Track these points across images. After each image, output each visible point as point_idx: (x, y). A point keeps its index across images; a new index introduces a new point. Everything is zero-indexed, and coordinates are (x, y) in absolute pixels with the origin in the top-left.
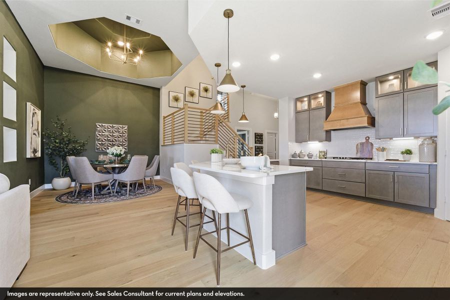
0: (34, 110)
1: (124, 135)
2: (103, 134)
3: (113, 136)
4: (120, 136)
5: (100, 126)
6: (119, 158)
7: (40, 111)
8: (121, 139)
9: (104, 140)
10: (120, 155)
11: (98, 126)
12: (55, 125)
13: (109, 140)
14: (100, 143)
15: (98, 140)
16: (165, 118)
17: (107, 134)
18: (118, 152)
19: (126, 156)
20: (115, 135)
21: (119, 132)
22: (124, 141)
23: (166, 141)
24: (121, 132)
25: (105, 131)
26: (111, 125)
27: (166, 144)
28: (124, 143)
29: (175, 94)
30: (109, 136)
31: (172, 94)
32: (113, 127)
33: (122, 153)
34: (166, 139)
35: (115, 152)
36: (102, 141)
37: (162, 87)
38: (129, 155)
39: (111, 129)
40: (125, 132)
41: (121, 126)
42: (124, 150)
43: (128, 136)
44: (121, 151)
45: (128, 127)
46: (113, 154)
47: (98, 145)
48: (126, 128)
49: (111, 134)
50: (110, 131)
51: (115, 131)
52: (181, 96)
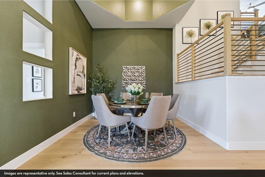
0: (78, 55)
1: (143, 74)
2: (127, 74)
3: (134, 75)
4: (140, 75)
5: (125, 68)
6: (138, 96)
7: (86, 58)
8: (140, 78)
9: (128, 80)
10: (138, 93)
11: (124, 68)
12: (96, 69)
13: (131, 80)
14: (125, 82)
15: (124, 80)
16: (178, 55)
17: (130, 74)
18: (136, 90)
19: (144, 95)
20: (135, 75)
21: (138, 72)
22: (143, 80)
23: (180, 79)
24: (140, 72)
25: (128, 71)
26: (133, 67)
27: (180, 81)
28: (143, 82)
29: (189, 29)
30: (132, 76)
31: (186, 30)
32: (134, 68)
33: (140, 90)
34: (180, 76)
35: (133, 90)
36: (127, 80)
37: (175, 26)
38: (147, 93)
39: (133, 70)
40: (144, 71)
41: (140, 67)
42: (142, 87)
43: (145, 75)
44: (139, 88)
45: (145, 67)
46: (131, 92)
47: (124, 84)
48: (144, 68)
49: (133, 74)
50: (132, 71)
51: (136, 71)
52: (196, 31)
